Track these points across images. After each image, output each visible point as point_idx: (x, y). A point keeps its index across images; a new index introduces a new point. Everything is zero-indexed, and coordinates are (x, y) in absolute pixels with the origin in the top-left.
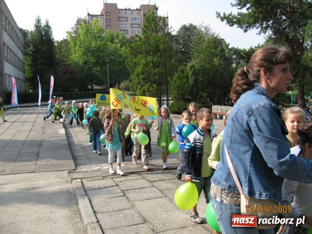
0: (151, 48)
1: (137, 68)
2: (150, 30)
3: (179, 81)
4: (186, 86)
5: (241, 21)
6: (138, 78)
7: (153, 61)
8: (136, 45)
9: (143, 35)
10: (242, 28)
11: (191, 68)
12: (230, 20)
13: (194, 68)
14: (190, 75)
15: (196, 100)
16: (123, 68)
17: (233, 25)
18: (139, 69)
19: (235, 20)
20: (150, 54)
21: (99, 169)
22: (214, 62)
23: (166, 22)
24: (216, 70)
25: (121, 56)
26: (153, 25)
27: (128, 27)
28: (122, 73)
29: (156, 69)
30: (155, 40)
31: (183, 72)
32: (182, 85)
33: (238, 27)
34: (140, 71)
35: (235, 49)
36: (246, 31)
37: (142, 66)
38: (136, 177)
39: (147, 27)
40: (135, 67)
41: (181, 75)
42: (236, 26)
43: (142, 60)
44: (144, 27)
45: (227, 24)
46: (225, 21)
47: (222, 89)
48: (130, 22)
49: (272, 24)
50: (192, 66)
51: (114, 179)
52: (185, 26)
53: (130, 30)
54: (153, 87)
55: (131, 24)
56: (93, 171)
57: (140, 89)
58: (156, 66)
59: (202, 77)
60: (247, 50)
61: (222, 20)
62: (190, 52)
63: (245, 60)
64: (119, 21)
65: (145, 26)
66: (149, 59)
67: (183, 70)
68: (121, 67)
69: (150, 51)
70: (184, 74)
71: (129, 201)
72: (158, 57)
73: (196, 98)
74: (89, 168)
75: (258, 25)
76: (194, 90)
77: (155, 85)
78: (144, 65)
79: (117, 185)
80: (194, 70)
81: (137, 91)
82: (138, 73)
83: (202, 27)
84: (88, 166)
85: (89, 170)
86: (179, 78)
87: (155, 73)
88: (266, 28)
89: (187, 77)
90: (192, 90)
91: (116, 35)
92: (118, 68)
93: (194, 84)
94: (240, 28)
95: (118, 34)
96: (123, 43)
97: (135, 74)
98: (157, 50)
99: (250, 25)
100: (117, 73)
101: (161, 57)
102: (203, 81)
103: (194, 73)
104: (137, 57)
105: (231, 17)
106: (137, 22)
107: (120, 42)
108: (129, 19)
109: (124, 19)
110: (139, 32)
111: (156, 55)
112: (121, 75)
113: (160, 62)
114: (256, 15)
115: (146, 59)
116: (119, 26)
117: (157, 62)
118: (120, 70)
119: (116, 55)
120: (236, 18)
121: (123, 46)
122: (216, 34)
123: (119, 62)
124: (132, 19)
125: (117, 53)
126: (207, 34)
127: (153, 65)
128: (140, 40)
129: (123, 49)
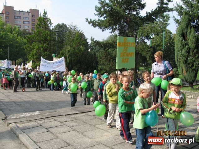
0: (42, 38)
2: (41, 27)
5: (101, 25)
6: (33, 58)
7: (43, 47)
8: (32, 36)
10: (101, 29)
11: (68, 52)
12: (94, 24)
14: (67, 56)
17: (96, 27)
18: (34, 52)
19: (97, 24)
20: (41, 43)
21: (24, 116)
22: (81, 48)
23: (51, 22)
24: (83, 54)
25: (17, 42)
26: (43, 24)
27: (21, 23)
29: (45, 52)
30: (44, 33)
33: (99, 28)
34: (35, 53)
35: (98, 42)
36: (103, 31)
38: (51, 120)
39: (39, 25)
40: (31, 50)
42: (97, 27)
43: (36, 46)
44: (37, 25)
45: (92, 26)
46: (91, 24)
47: (86, 65)
48: (22, 20)
49: (119, 27)
50: (68, 51)
51: (37, 122)
52: (59, 24)
53: (22, 25)
55: (23, 21)
56: (21, 118)
58: (45, 50)
59: (73, 58)
60: (105, 42)
61: (89, 23)
62: (64, 42)
63: (103, 48)
64: (14, 18)
66: (41, 45)
67: (63, 53)
68: (18, 50)
69: (41, 40)
71: (53, 134)
72: (46, 44)
74: (17, 116)
75: (110, 27)
76: (70, 65)
78: (37, 49)
79: (41, 126)
80: (70, 53)
82: (33, 54)
83: (72, 26)
84: (16, 114)
85: (18, 117)
88: (115, 29)
91: (14, 28)
93: (70, 62)
94: (100, 29)
95: (15, 27)
96: (20, 34)
97: (31, 55)
98: (46, 40)
99: (106, 27)
100: (15, 53)
101: (48, 44)
102: (74, 60)
103: (70, 55)
104: (32, 44)
105: (94, 22)
106: (27, 20)
107: (16, 33)
108: (22, 18)
109: (19, 18)
110: (28, 27)
111: (45, 43)
112: (17, 55)
113: (47, 47)
114: (110, 22)
115: (38, 45)
116: (15, 22)
117: (46, 48)
118: (17, 52)
119: (14, 42)
120: (98, 22)
121: (19, 36)
122: (80, 31)
123: (16, 46)
124: (24, 18)
125: (15, 40)
126: (75, 31)
127: (43, 49)
128: (35, 33)
129: (19, 37)
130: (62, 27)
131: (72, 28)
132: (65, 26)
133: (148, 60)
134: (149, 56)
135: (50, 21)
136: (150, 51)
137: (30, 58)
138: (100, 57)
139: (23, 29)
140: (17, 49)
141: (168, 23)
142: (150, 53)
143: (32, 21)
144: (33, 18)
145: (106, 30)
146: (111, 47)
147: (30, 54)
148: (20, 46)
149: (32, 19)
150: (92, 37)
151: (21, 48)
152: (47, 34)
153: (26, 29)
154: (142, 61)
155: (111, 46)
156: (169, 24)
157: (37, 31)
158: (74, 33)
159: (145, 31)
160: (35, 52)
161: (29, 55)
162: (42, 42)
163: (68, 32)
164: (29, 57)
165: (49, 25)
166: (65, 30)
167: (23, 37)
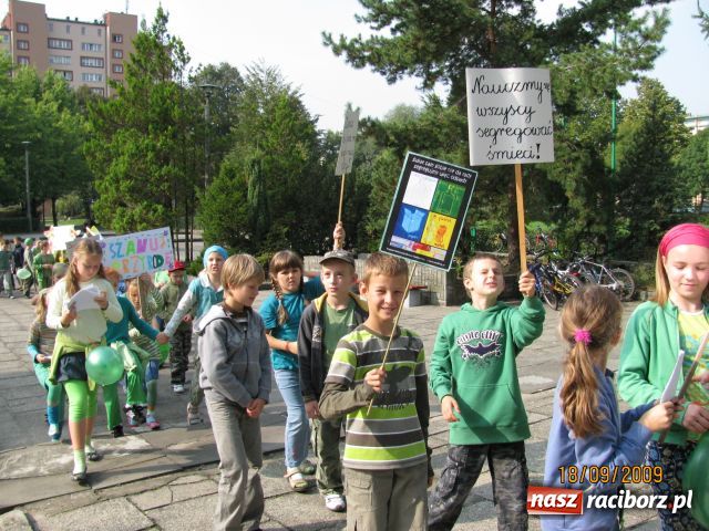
0: (150, 115)
1: (114, 163)
2: (146, 70)
3: (223, 196)
4: (241, 209)
5: (386, 58)
6: (117, 189)
7: (154, 146)
8: (111, 105)
9: (130, 82)
10: (384, 73)
11: (253, 166)
12: (356, 54)
13: (260, 167)
14: (249, 182)
15: (265, 242)
16: (65, 162)
17: (364, 65)
18: (119, 166)
19: (367, 54)
20: (146, 131)
22: (299, 152)
23: (185, 52)
24: (305, 172)
25: (58, 132)
26: (154, 58)
27: (74, 65)
28: (63, 175)
29: (162, 166)
30: (160, 95)
31: (231, 174)
32: (230, 206)
33: (374, 71)
34: (122, 170)
35: (374, 123)
36: (392, 81)
37: (126, 158)
39: (139, 61)
40: (108, 160)
41: (229, 183)
42: (368, 67)
43: (126, 142)
44: (131, 62)
45: (347, 61)
46: (344, 54)
48: (77, 52)
49: (450, 67)
50: (254, 161)
53: (78, 71)
54: (155, 211)
55: (82, 57)
56: (55, 474)
57: (122, 216)
58: (162, 159)
61: (337, 51)
62: (232, 129)
64: (49, 47)
65: (134, 60)
66: (145, 141)
67: (231, 170)
68: (61, 160)
69: (148, 121)
70: (235, 180)
72: (167, 136)
73: (265, 239)
75: (420, 67)
76: (261, 218)
77: (160, 207)
78: (132, 156)
80: (260, 172)
81: (114, 221)
82: (116, 175)
83: (262, 71)
85: (43, 472)
86: (222, 190)
87: (161, 176)
88: (435, 76)
89: (243, 187)
90: (255, 218)
91: (45, 80)
92: (53, 161)
93: (259, 204)
94: (378, 74)
95: (51, 79)
96: (68, 101)
97: (108, 178)
98: (165, 119)
99: (402, 68)
100: (51, 175)
101: (174, 136)
102: (273, 196)
103: (260, 178)
104: (113, 137)
105: (357, 46)
106: (95, 52)
107: (56, 99)
108: (77, 46)
109: (64, 45)
110: (100, 79)
111: (162, 132)
112: (60, 180)
113: (172, 149)
114: (420, 45)
115: (136, 140)
116: (52, 61)
117: (165, 150)
118: (57, 167)
119: (49, 130)
120: (371, 49)
121: (65, 109)
122: (293, 89)
123: (57, 146)
124: (83, 45)
125: (50, 126)
126: (271, 88)
127: (155, 155)
128: (122, 93)
129: (65, 115)
130: (221, 77)
131: (263, 76)
132: (235, 73)
133: (569, 194)
134: (576, 181)
135: (182, 49)
136: (577, 159)
137: (106, 188)
138: (380, 183)
139: (82, 84)
140: (58, 157)
141: (659, 45)
142: (579, 167)
143: (113, 56)
144: (116, 46)
145: (401, 78)
146: (427, 144)
147: (106, 174)
148: (69, 146)
149: (113, 51)
150: (349, 106)
151: (75, 153)
152: (171, 99)
153: (89, 85)
154: (544, 199)
155: (425, 139)
156: (663, 49)
157: (132, 84)
158: (269, 97)
159: (562, 82)
160: (122, 168)
161: (101, 178)
162: (150, 127)
163: (243, 94)
164: (103, 186)
165: (179, 64)
166: (234, 87)
167: (81, 114)
